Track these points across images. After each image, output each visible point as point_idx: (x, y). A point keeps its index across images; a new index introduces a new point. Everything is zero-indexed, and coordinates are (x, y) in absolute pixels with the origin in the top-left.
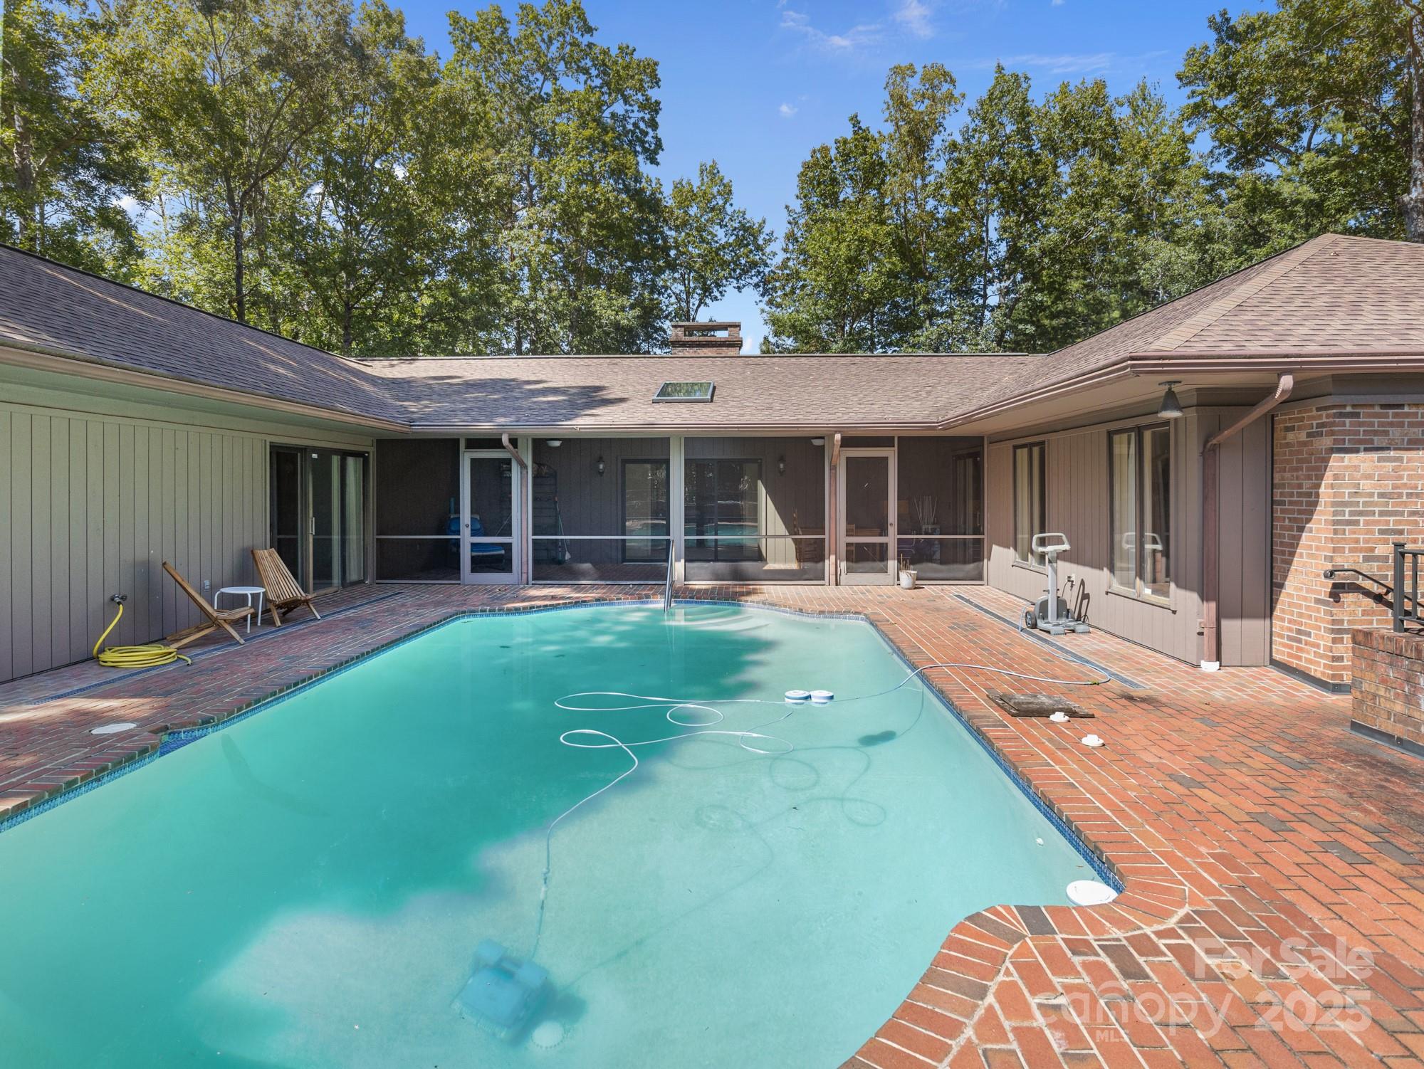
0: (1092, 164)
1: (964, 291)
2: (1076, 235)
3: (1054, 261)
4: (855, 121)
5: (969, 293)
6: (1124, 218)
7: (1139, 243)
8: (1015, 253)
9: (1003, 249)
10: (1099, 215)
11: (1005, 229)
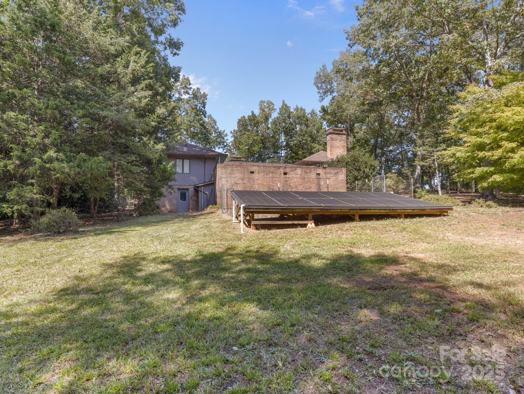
0: (304, 127)
1: (276, 152)
2: (300, 142)
3: (296, 147)
4: (252, 112)
5: (277, 153)
6: (310, 139)
7: (313, 144)
8: (287, 145)
9: (285, 143)
10: (304, 138)
11: (285, 139)
